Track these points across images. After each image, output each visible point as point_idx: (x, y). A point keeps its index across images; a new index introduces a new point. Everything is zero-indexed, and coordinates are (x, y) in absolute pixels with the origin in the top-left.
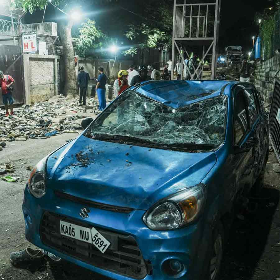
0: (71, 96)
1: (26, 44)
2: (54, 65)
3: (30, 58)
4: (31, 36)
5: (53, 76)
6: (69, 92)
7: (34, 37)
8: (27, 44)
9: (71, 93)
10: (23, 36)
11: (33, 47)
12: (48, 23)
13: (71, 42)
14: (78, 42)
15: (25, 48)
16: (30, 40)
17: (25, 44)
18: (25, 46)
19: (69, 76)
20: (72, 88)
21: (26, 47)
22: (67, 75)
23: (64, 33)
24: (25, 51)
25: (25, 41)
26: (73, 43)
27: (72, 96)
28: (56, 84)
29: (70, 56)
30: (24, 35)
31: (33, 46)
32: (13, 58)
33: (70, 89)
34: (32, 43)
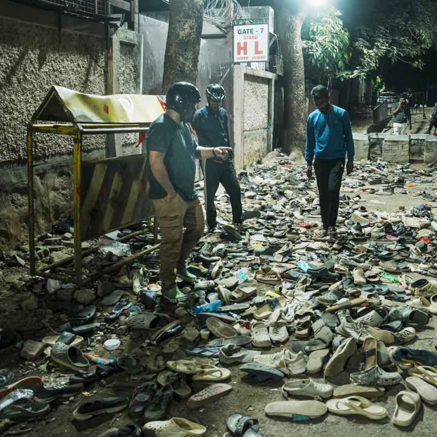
0: (298, 154)
1: (242, 45)
2: (270, 92)
3: (246, 75)
4: (256, 27)
5: (267, 113)
6: (296, 145)
7: (262, 29)
8: (245, 44)
9: (299, 147)
10: (235, 27)
11: (257, 52)
12: (260, 8)
13: (301, 49)
14: (312, 47)
15: (239, 53)
16: (251, 35)
17: (239, 44)
18: (239, 48)
19: (295, 114)
20: (301, 137)
21: (242, 52)
22: (292, 113)
23: (290, 29)
24: (240, 58)
25: (238, 39)
26: (304, 50)
27: (300, 153)
28: (272, 129)
29: (298, 76)
30: (239, 25)
31: (260, 49)
32: (219, 71)
33: (297, 139)
34: (257, 44)
